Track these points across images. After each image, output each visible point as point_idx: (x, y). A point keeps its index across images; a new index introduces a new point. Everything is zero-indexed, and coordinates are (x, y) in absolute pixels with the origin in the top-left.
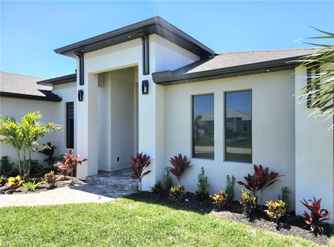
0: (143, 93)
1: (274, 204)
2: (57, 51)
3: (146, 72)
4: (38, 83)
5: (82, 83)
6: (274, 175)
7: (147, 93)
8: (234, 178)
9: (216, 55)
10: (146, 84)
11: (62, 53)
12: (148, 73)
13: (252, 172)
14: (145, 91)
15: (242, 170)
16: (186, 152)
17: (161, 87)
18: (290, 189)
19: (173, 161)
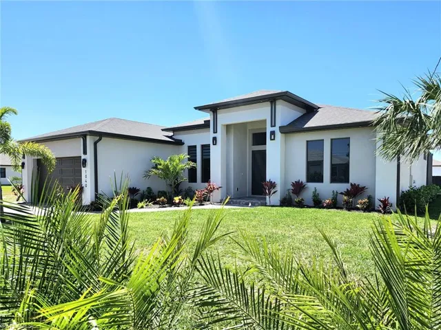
0: (271, 139)
1: (363, 201)
2: (196, 108)
3: (273, 125)
4: (163, 130)
5: (215, 132)
6: (363, 188)
7: (274, 139)
8: (337, 192)
9: (319, 108)
10: (273, 133)
11: (199, 110)
12: (275, 126)
13: (349, 188)
14: (273, 138)
15: (342, 187)
16: (303, 178)
17: (284, 135)
18: (373, 196)
19: (293, 185)
